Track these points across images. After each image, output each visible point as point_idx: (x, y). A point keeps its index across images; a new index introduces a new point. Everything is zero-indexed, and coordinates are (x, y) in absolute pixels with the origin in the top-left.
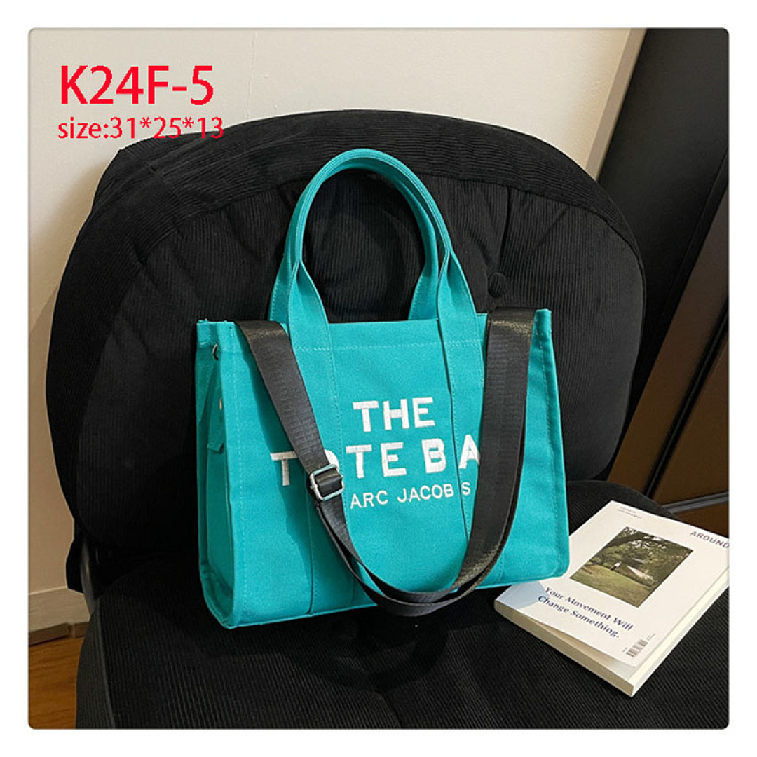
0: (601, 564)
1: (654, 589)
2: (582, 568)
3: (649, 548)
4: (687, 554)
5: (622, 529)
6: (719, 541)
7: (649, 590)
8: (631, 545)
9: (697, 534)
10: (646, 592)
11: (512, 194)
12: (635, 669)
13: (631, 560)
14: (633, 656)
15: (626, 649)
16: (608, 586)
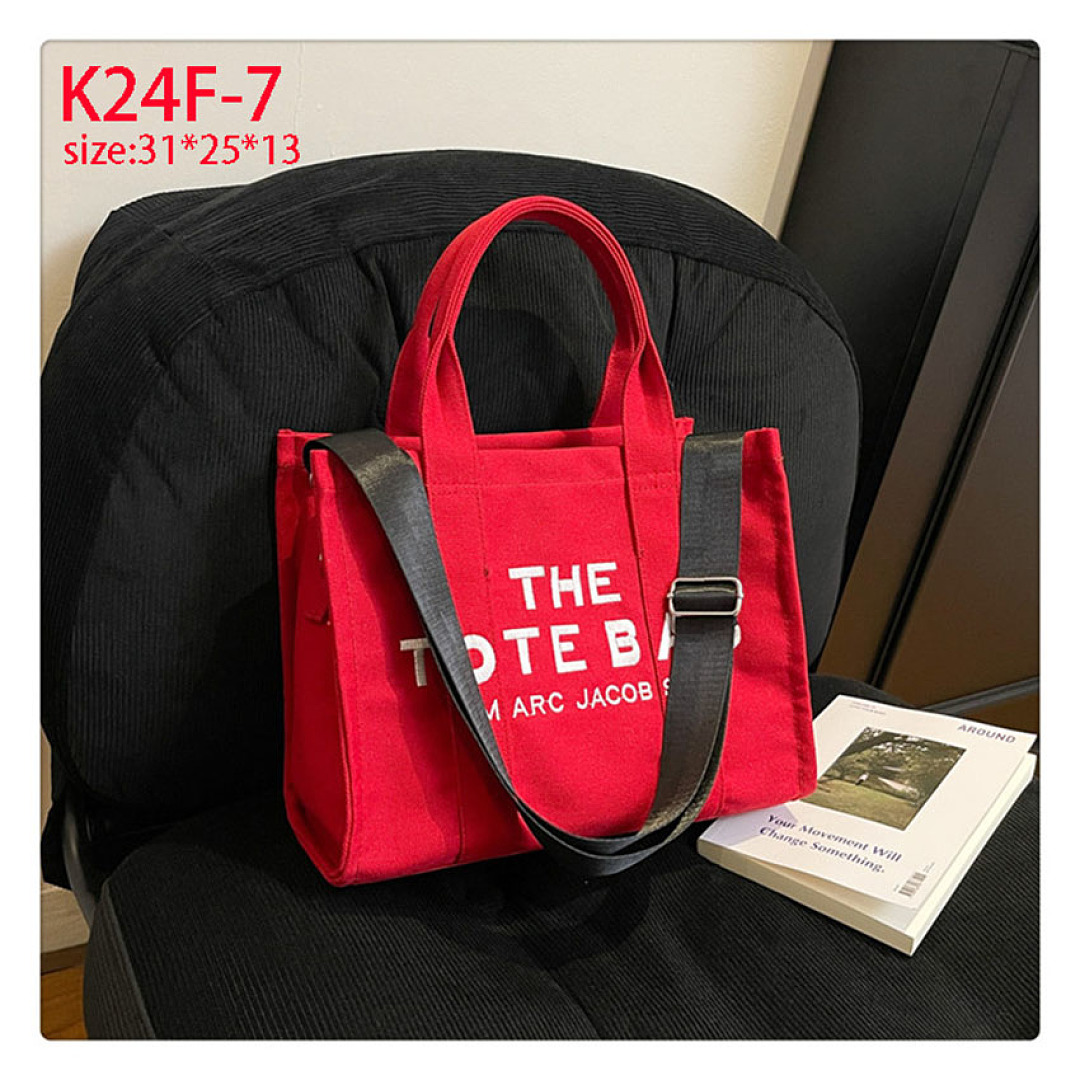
0: (841, 778)
1: (922, 805)
3: (903, 752)
4: (959, 756)
5: (861, 730)
6: (999, 735)
7: (915, 807)
8: (877, 750)
9: (967, 728)
10: (911, 809)
11: (679, 262)
13: (881, 770)
14: (909, 895)
15: (898, 886)
16: (859, 807)
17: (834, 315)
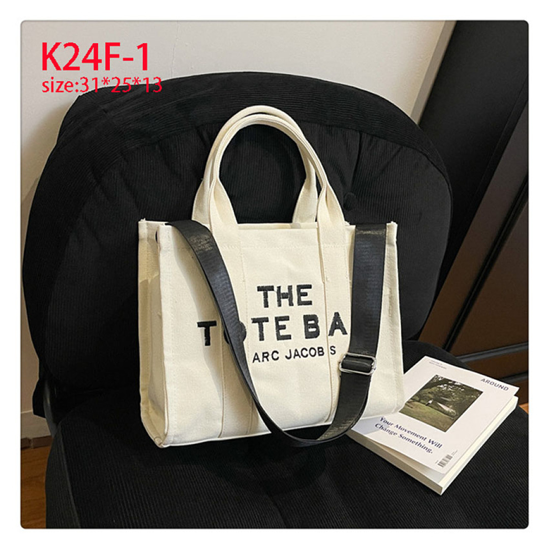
0: (419, 401)
1: (456, 420)
2: (406, 404)
3: (452, 390)
4: (479, 395)
5: (433, 376)
6: (501, 386)
7: (453, 419)
8: (439, 388)
9: (485, 381)
10: (451, 421)
12: (444, 475)
14: (442, 466)
15: (437, 461)
16: (425, 417)
17: (442, 165)
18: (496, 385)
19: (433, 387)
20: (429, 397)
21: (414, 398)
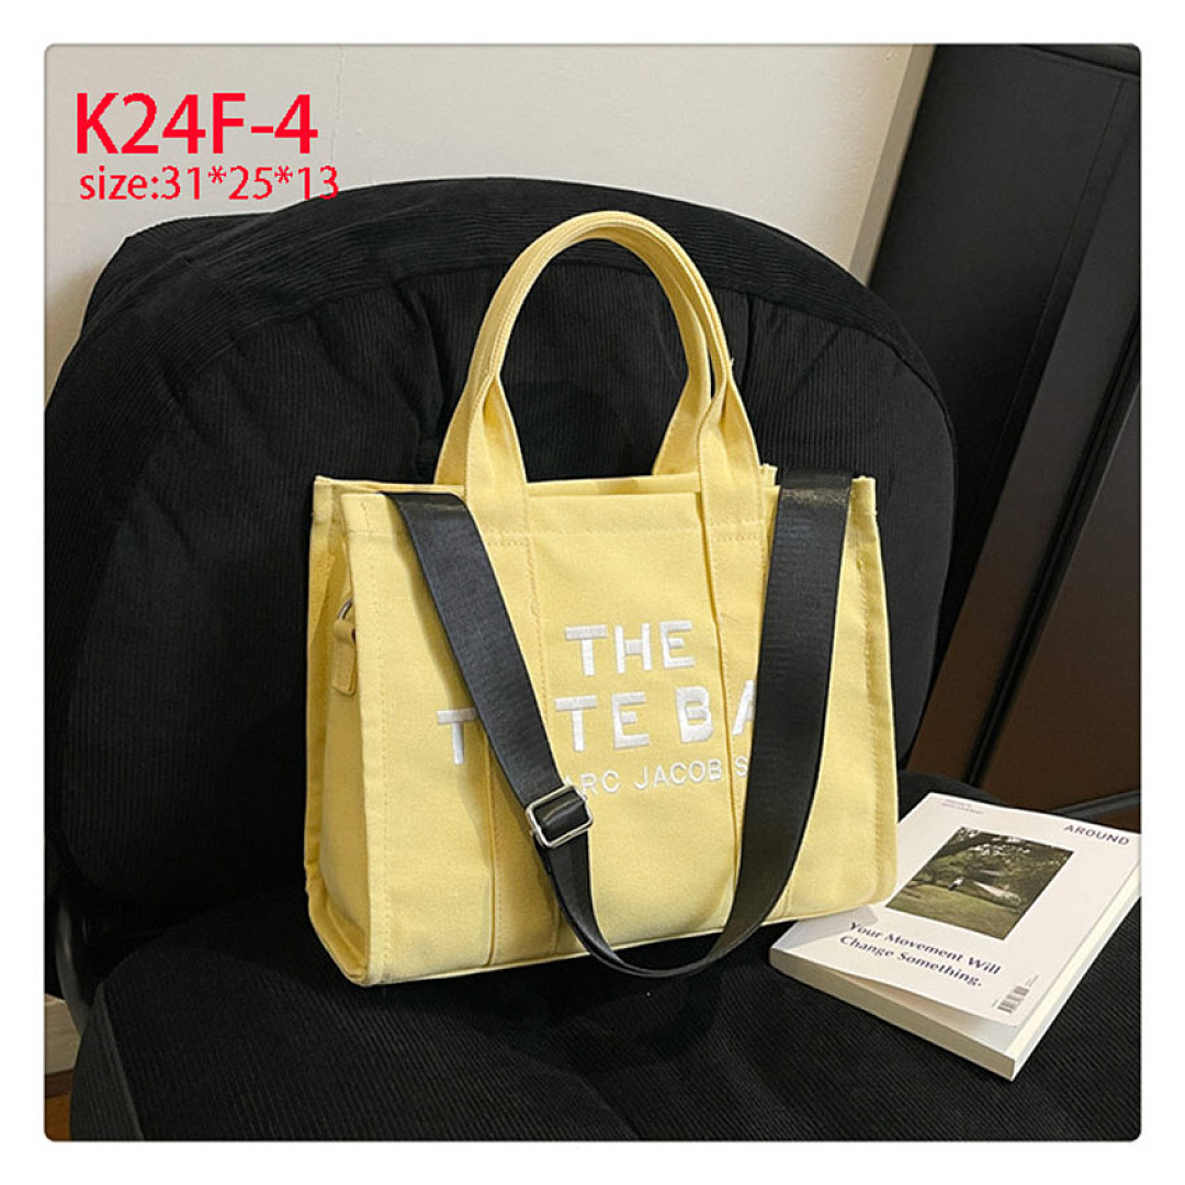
0: (932, 883)
1: (1024, 912)
2: (902, 891)
3: (1002, 854)
4: (1065, 859)
5: (956, 830)
6: (1111, 836)
7: (1015, 914)
8: (973, 852)
9: (1074, 829)
10: (1011, 916)
11: (755, 307)
12: (1017, 1029)
13: (977, 874)
14: (1009, 1011)
15: (996, 1001)
16: (953, 914)
17: (926, 368)
18: (1101, 835)
19: (959, 850)
20: (953, 872)
21: (921, 876)
